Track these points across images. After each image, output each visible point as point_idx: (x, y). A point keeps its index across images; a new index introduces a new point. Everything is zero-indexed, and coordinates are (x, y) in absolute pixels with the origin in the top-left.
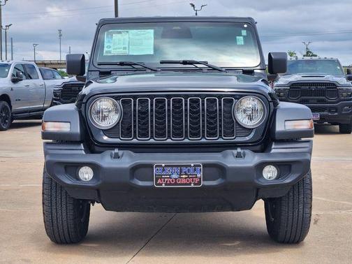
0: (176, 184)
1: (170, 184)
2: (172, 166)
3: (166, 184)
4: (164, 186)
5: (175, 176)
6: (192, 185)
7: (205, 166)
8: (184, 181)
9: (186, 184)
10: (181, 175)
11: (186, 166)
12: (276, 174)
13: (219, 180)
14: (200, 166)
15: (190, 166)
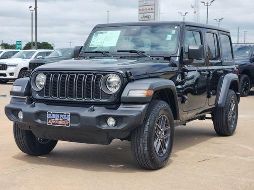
0: (57, 124)
1: (55, 124)
2: (56, 114)
3: (53, 124)
4: (51, 124)
5: (57, 119)
6: (65, 126)
7: (72, 115)
8: (61, 123)
9: (62, 124)
10: (59, 119)
11: (63, 114)
12: (114, 123)
13: (79, 124)
14: (69, 114)
15: (64, 114)
